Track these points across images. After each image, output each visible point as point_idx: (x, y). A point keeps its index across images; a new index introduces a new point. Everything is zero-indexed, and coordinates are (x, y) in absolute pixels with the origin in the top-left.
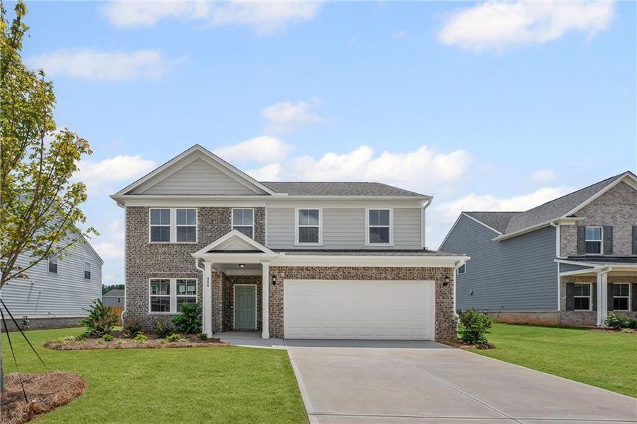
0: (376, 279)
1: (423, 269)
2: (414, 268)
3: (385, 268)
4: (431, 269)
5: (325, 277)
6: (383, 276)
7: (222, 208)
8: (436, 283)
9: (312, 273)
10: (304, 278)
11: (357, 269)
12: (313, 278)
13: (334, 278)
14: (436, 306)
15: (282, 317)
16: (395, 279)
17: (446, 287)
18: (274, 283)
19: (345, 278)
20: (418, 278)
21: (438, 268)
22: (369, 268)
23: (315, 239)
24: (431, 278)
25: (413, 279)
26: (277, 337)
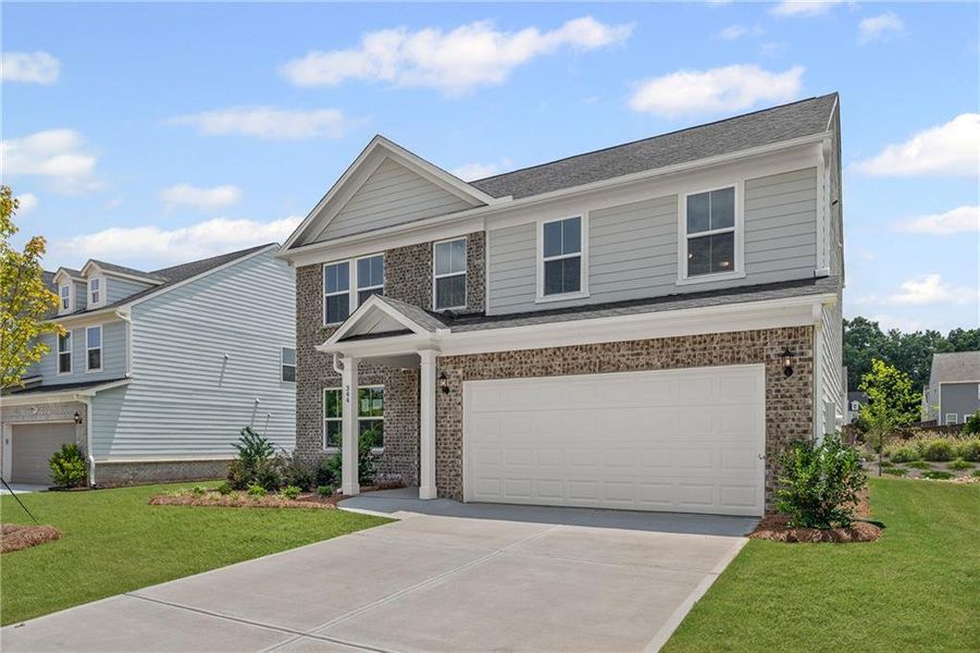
0: (628, 368)
1: (735, 336)
2: (712, 337)
3: (647, 342)
4: (754, 336)
5: (530, 373)
6: (642, 360)
7: (417, 246)
8: (767, 369)
9: (508, 365)
10: (496, 375)
11: (589, 348)
12: (510, 375)
13: (547, 371)
14: (769, 428)
15: (460, 457)
16: (668, 366)
17: (794, 379)
18: (446, 390)
19: (566, 372)
20: (722, 360)
21: (771, 331)
22: (613, 344)
23: (574, 285)
24: (755, 357)
25: (711, 363)
26: (451, 497)
